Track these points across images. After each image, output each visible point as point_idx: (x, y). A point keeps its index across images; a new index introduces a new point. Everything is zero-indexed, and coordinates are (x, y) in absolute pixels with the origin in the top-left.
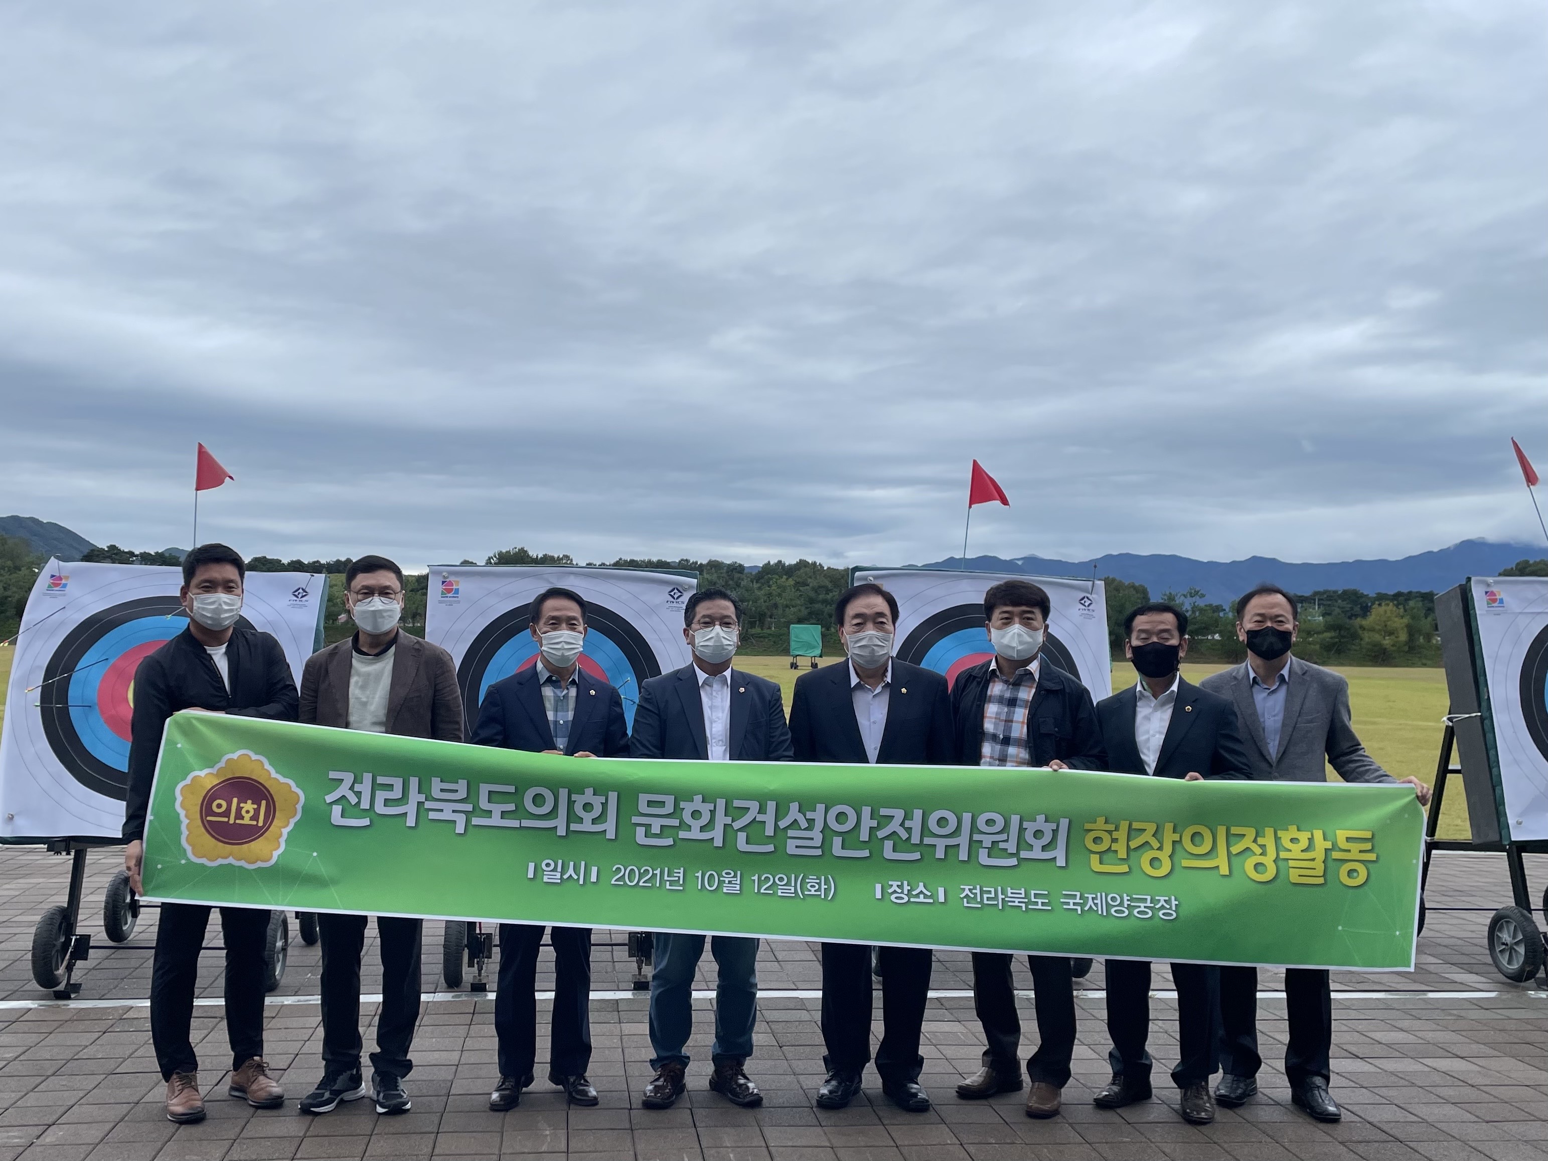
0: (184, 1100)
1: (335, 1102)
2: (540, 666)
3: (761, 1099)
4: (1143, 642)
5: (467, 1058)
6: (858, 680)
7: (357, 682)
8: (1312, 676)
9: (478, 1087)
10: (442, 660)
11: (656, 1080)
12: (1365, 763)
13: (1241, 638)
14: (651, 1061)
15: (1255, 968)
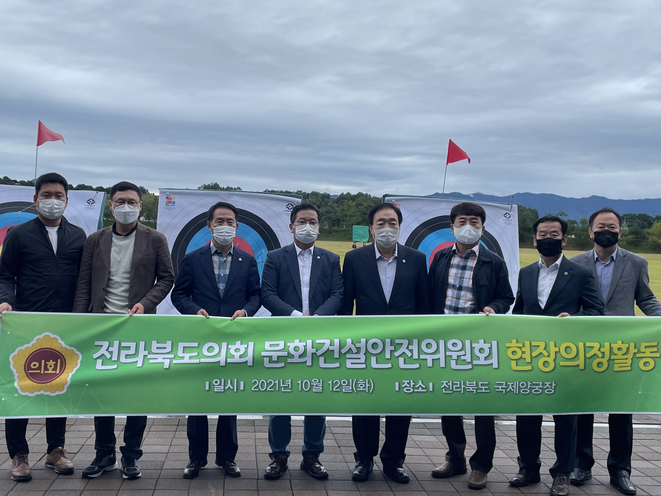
0: (21, 469)
1: (101, 473)
2: (212, 244)
3: (328, 475)
4: (542, 238)
5: (174, 449)
6: (380, 255)
7: (115, 250)
8: (628, 258)
9: (178, 465)
10: (161, 239)
11: (272, 464)
12: (656, 305)
13: (591, 237)
14: (269, 454)
15: (593, 415)
